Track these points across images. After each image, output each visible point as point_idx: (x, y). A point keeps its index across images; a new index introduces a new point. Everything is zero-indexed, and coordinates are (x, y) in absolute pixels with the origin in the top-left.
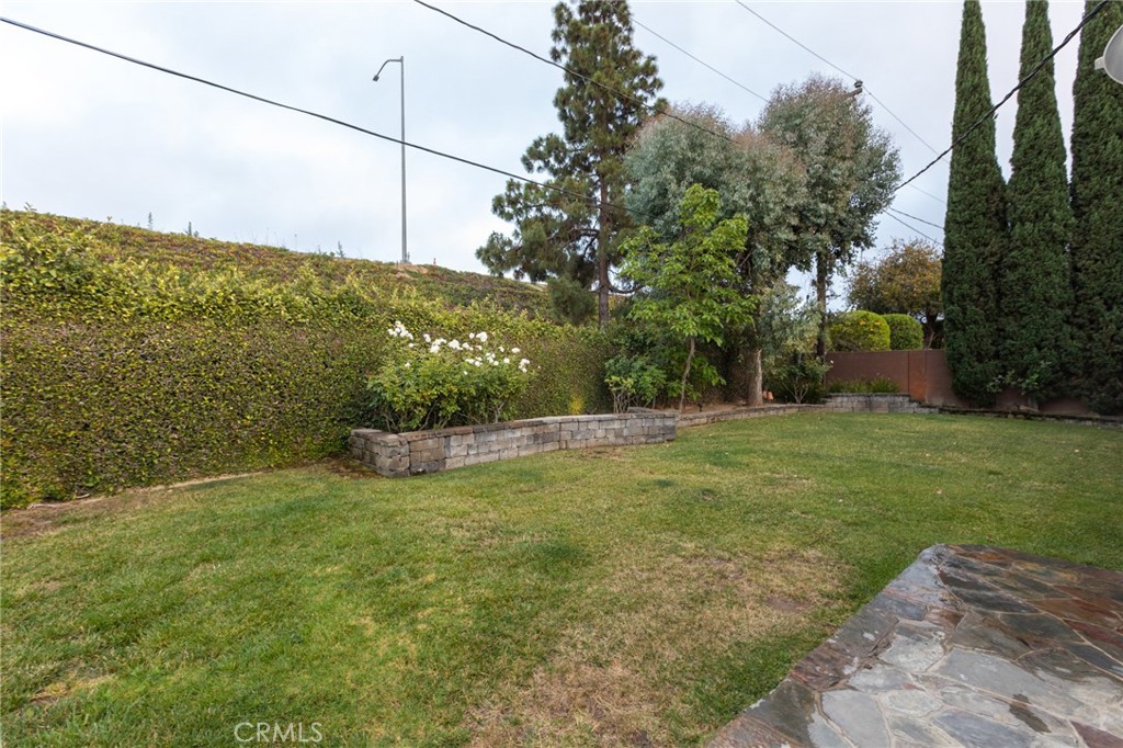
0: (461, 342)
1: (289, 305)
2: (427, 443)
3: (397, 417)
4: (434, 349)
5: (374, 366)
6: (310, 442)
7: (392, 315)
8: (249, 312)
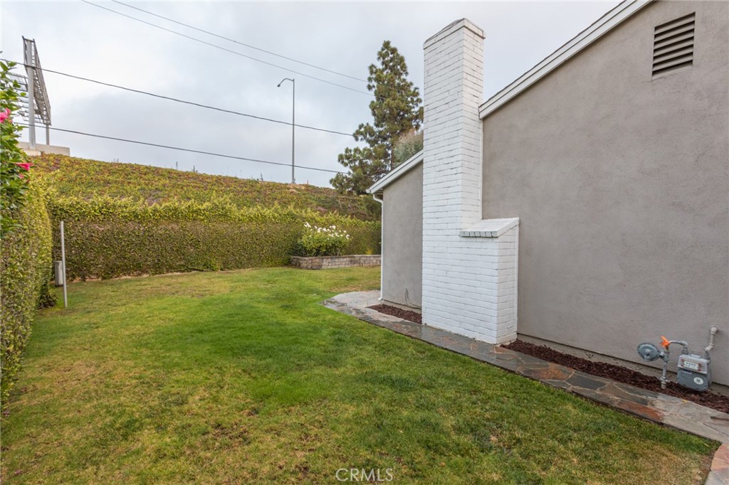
0: (327, 229)
2: (317, 260)
3: (307, 252)
4: (319, 231)
5: (299, 236)
6: (280, 260)
7: (304, 219)
8: (264, 219)
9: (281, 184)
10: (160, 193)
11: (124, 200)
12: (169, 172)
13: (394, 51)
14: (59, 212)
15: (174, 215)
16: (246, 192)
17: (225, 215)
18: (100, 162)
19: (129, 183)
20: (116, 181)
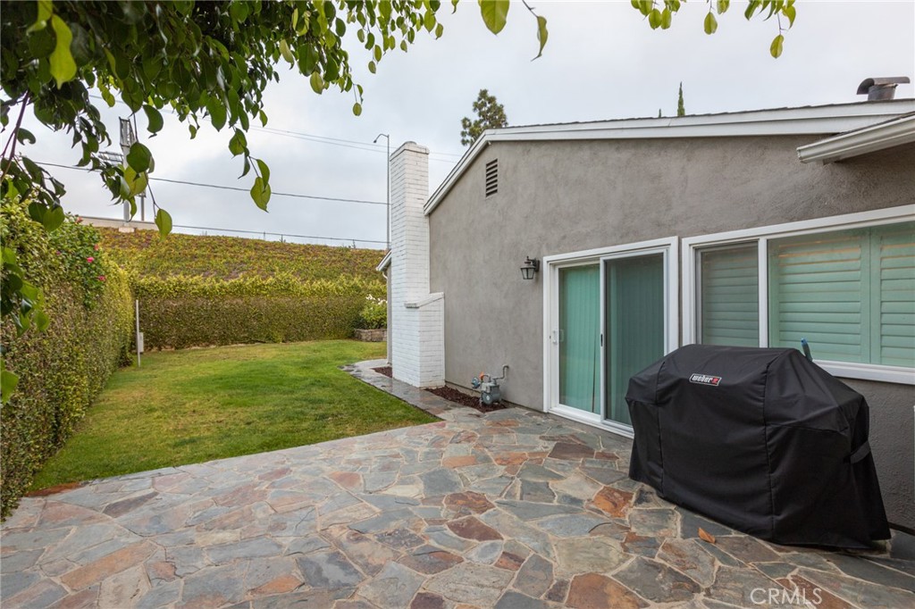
1: (337, 290)
3: (368, 324)
5: (362, 309)
7: (369, 292)
8: (327, 292)
9: (374, 251)
10: (245, 266)
11: (195, 278)
12: (256, 244)
13: (492, 100)
14: (140, 291)
15: (239, 291)
16: (334, 261)
17: (287, 290)
18: (188, 236)
19: (215, 256)
20: (203, 255)
